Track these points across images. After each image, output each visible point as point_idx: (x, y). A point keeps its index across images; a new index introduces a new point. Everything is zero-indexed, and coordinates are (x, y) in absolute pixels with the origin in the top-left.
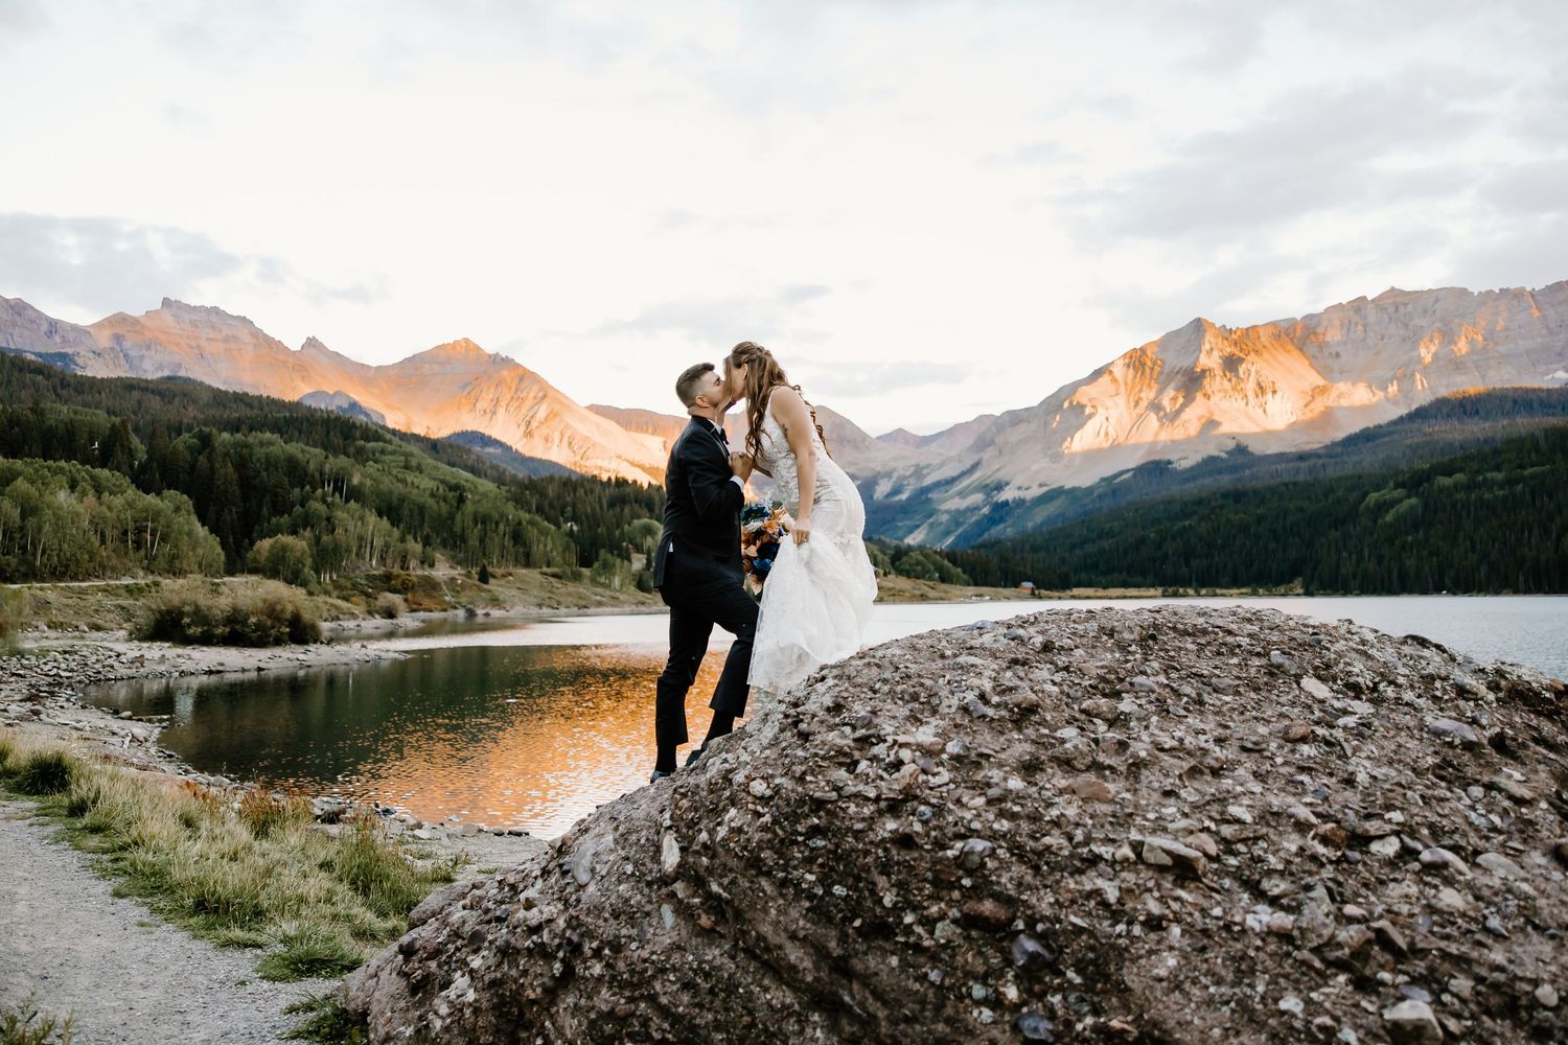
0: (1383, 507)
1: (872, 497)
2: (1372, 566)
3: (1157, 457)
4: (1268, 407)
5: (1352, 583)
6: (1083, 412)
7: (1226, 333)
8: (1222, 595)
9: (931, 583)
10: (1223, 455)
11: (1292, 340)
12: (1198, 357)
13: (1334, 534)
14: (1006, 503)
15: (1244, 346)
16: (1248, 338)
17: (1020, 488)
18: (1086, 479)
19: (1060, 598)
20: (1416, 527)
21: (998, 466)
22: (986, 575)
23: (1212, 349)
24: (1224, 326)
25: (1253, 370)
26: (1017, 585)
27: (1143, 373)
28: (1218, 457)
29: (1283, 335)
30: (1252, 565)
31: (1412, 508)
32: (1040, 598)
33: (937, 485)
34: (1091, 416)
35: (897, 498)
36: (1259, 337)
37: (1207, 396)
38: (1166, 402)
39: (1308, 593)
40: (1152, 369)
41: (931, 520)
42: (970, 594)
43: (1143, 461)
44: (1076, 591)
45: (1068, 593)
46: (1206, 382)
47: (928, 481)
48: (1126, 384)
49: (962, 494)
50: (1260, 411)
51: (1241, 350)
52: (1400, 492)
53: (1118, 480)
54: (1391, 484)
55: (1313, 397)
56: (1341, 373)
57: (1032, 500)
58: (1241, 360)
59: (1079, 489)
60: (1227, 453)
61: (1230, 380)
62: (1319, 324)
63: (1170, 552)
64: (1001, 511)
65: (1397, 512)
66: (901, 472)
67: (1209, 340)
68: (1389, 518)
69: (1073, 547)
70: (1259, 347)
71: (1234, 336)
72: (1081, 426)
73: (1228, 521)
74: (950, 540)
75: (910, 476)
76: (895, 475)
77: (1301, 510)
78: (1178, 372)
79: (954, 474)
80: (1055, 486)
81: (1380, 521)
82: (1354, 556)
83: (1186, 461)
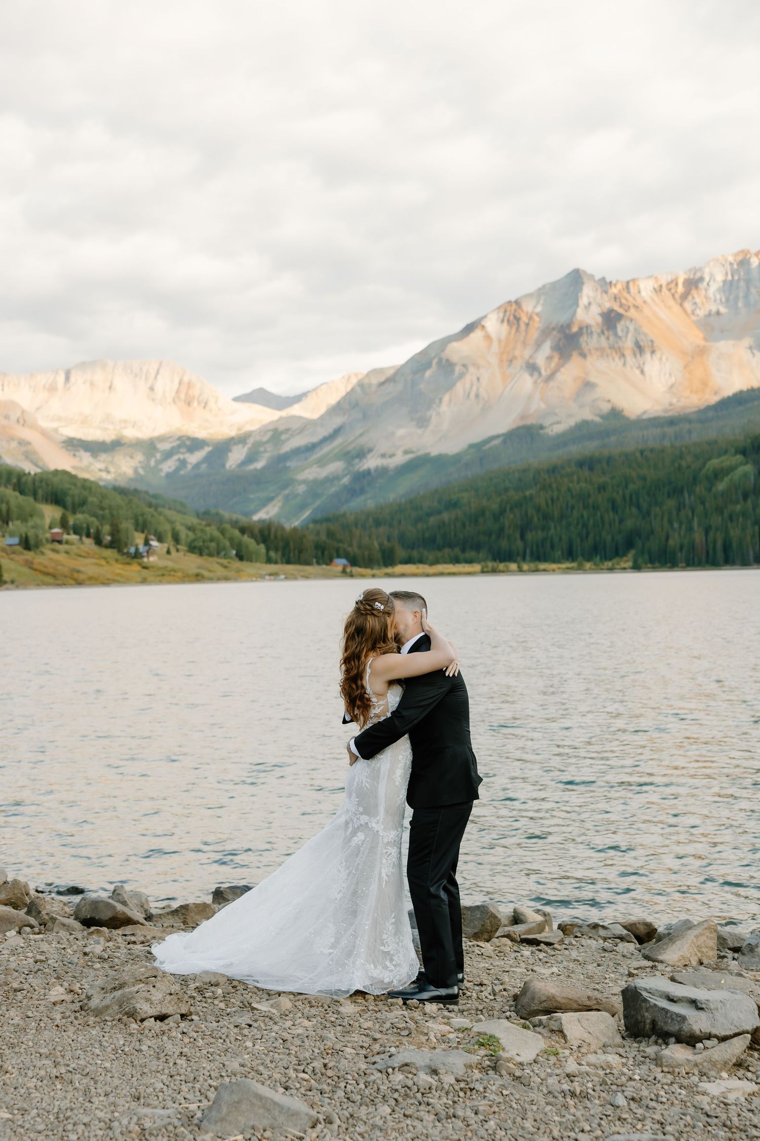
0: (718, 475)
1: (224, 466)
2: (698, 536)
3: (529, 422)
4: (646, 369)
5: (679, 554)
6: (453, 371)
7: (605, 285)
8: (544, 570)
9: (225, 562)
10: (598, 419)
11: (673, 295)
12: (574, 313)
13: (671, 503)
14: (368, 472)
15: (623, 301)
16: (629, 292)
17: (383, 456)
18: (452, 446)
19: (373, 576)
20: (745, 496)
21: (359, 432)
22: (300, 552)
23: (590, 304)
24: (603, 279)
25: (632, 328)
26: (329, 562)
27: (518, 330)
28: (592, 421)
29: (664, 290)
30: (587, 537)
31: (745, 475)
32: (352, 576)
33: (298, 452)
34: (461, 376)
35: (252, 467)
36: (639, 292)
37: (583, 355)
38: (541, 360)
39: (637, 567)
40: (527, 325)
41: (286, 492)
42: (264, 573)
43: (514, 426)
44: (399, 569)
45: (389, 570)
46: (583, 340)
47: (286, 448)
48: (500, 341)
49: (321, 463)
50: (637, 372)
51: (621, 305)
52: (739, 458)
53: (487, 446)
54: (733, 451)
55: (693, 357)
56: (722, 331)
57: (396, 468)
58: (619, 317)
59: (446, 456)
60: (602, 417)
61: (608, 338)
62: (701, 279)
63: (507, 523)
64: (363, 481)
65: (731, 480)
66: (258, 438)
67: (588, 293)
68: (721, 486)
69: (419, 519)
70: (639, 302)
71: (614, 290)
72: (450, 387)
73: (569, 490)
74: (306, 514)
75: (268, 442)
76: (251, 441)
77: (644, 479)
78: (553, 329)
79: (315, 439)
80: (421, 453)
81: (714, 489)
82: (684, 527)
83: (557, 427)
